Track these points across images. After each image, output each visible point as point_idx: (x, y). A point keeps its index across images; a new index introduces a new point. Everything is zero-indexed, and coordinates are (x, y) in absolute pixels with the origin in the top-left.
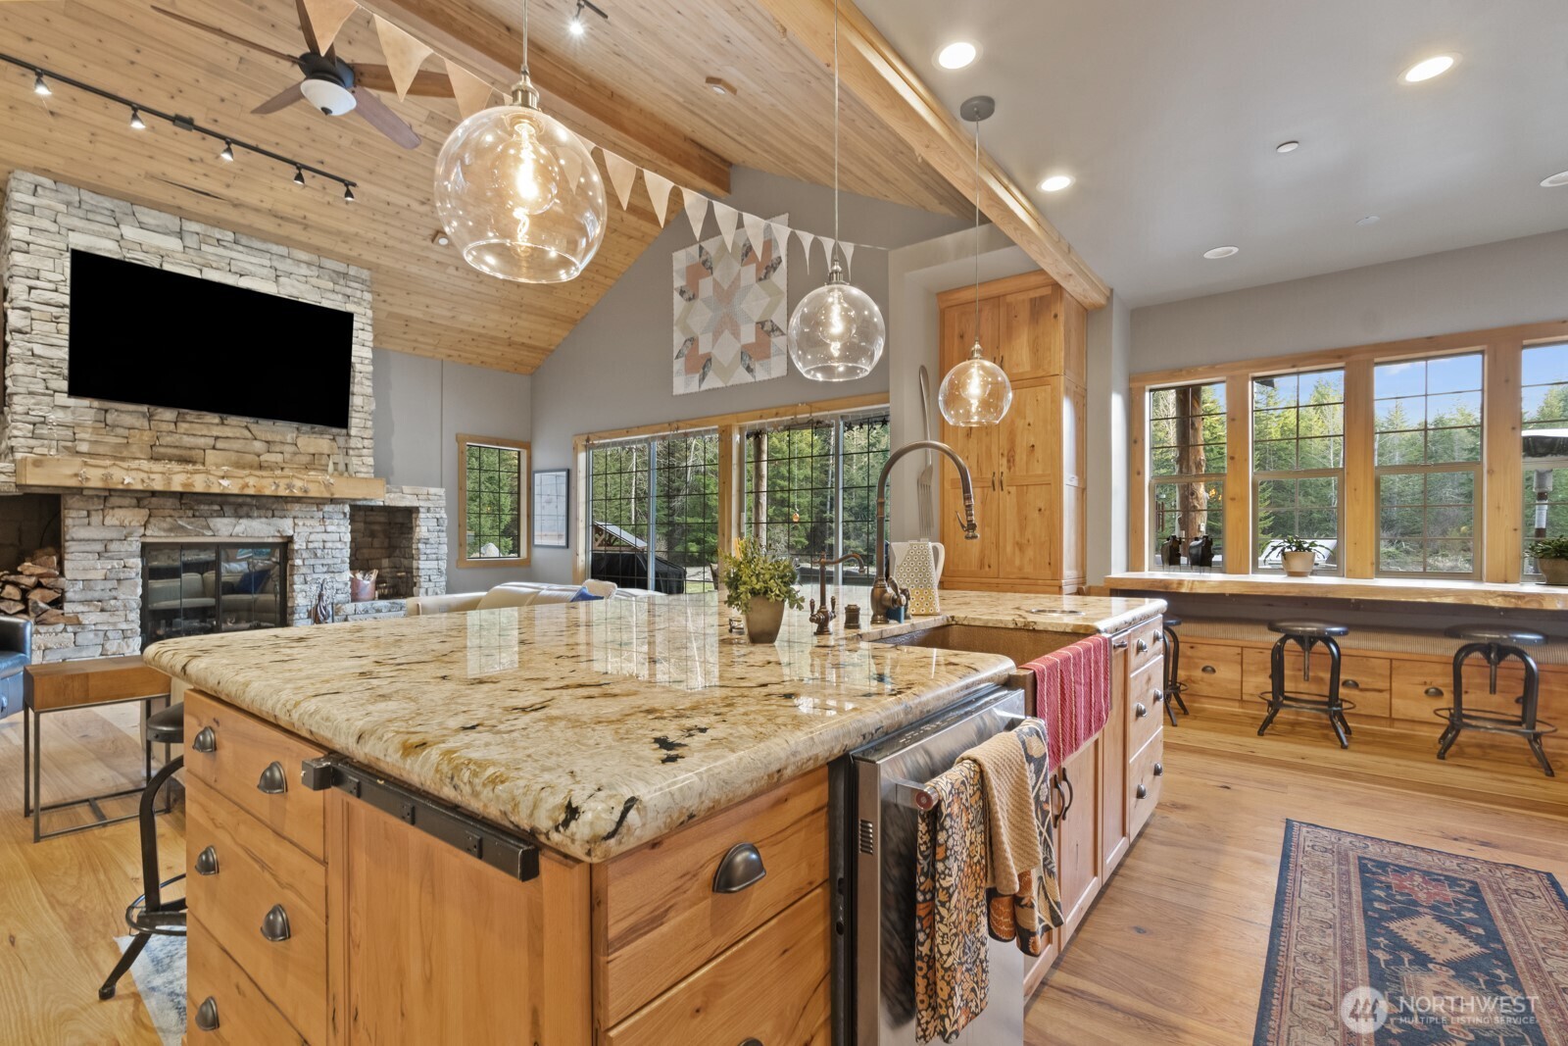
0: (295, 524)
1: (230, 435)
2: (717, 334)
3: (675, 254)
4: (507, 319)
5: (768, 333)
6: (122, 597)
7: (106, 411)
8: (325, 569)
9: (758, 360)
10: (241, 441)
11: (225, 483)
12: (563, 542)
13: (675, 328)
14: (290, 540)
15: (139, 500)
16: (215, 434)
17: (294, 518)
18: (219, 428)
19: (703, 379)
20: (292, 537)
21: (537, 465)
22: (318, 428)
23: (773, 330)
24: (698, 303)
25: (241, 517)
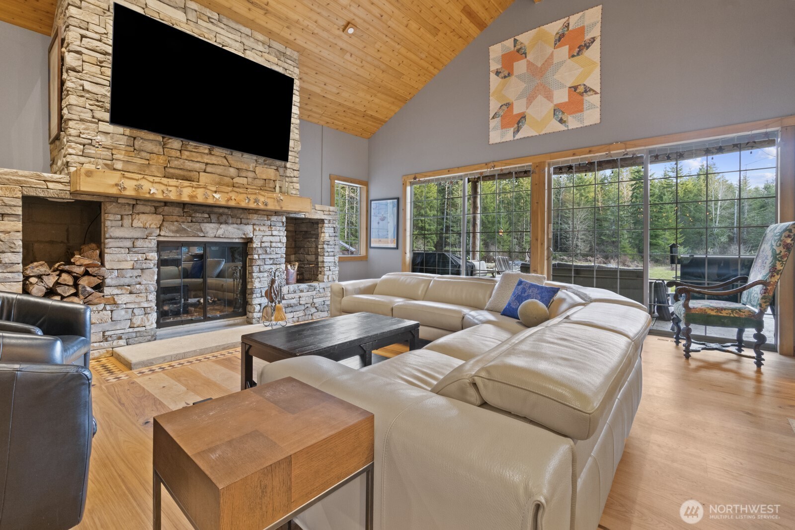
0: (254, 230)
1: (215, 162)
2: (530, 100)
3: (491, 48)
4: (368, 97)
5: (581, 94)
6: (144, 282)
7: (135, 138)
8: (271, 262)
9: (570, 114)
10: (222, 167)
11: (217, 196)
12: (394, 245)
13: (491, 98)
14: (250, 240)
15: (156, 208)
16: (206, 161)
17: (254, 225)
18: (209, 157)
19: (518, 131)
20: (251, 239)
21: (372, 197)
22: (270, 160)
23: (586, 91)
24: (513, 79)
25: (221, 223)
